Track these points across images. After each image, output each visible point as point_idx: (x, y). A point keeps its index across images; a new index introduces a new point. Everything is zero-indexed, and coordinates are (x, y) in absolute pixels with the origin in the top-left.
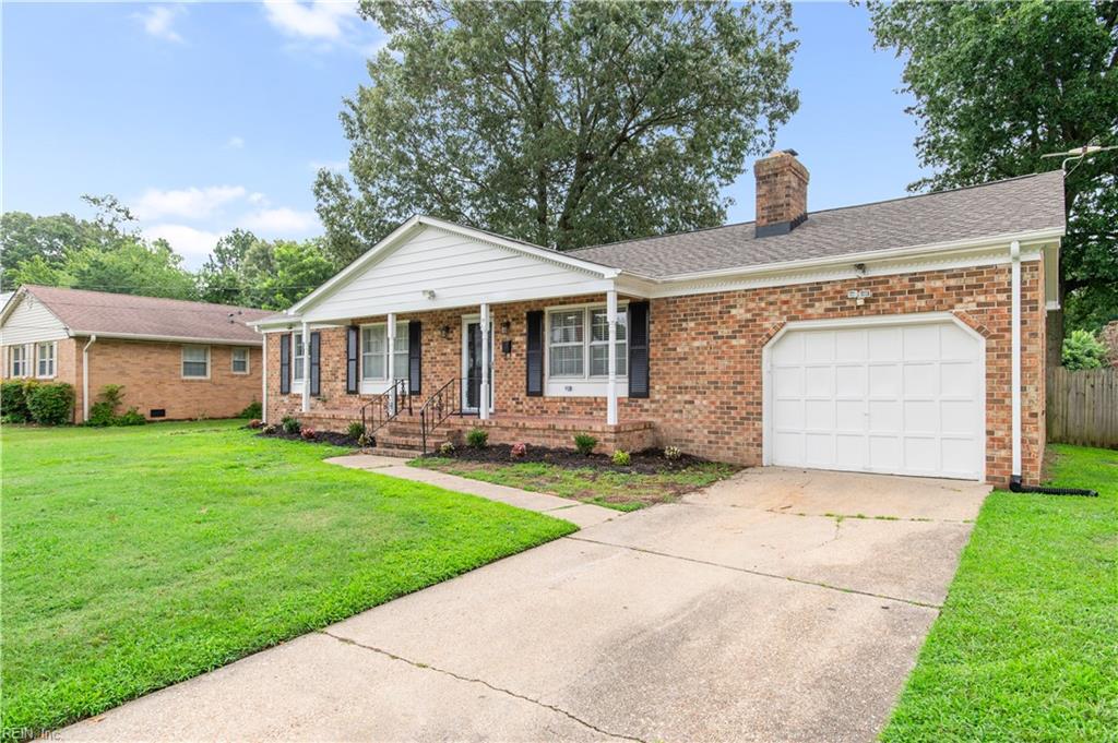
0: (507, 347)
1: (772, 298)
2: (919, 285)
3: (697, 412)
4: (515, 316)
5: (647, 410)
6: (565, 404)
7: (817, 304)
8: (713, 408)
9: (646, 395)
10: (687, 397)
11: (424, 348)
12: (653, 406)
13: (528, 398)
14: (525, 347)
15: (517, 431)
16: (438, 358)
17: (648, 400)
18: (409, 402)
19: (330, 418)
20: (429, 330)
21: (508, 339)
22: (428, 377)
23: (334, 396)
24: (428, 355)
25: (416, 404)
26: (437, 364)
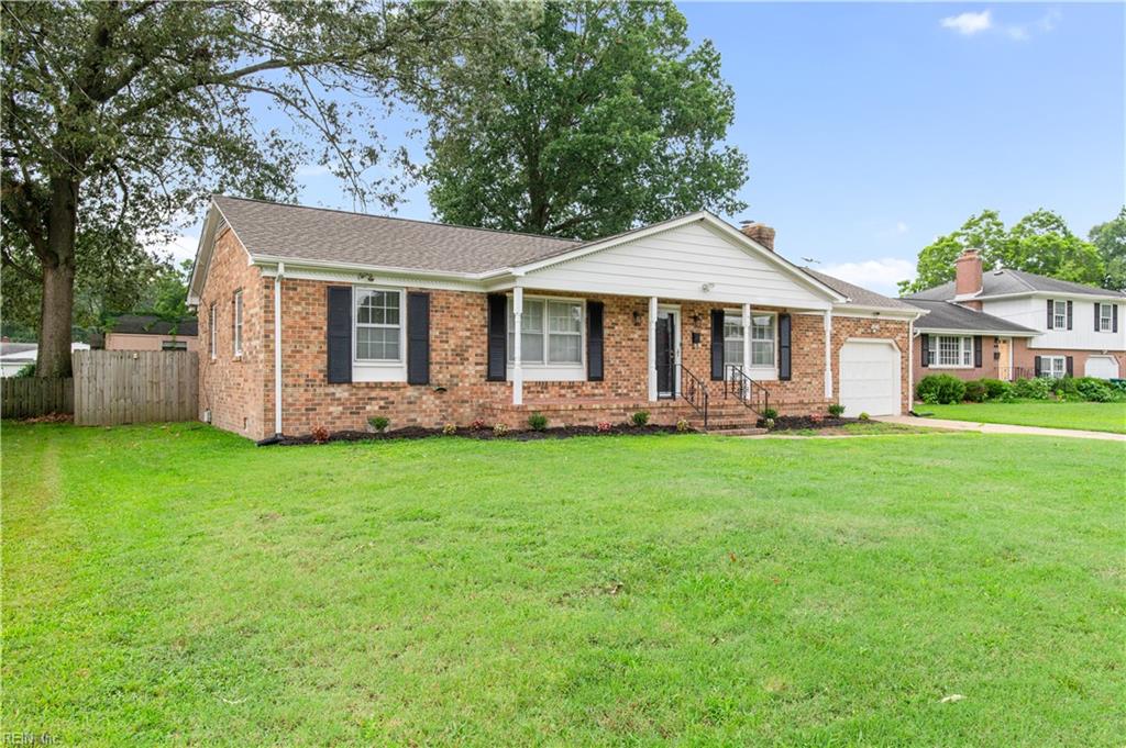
0: (695, 338)
1: (842, 323)
2: (888, 326)
4: (701, 313)
5: (789, 389)
7: (859, 329)
9: (789, 379)
10: (809, 380)
11: (606, 332)
12: (793, 386)
13: (711, 383)
14: (709, 339)
16: (624, 343)
17: (790, 382)
18: (588, 389)
19: (573, 409)
20: (613, 313)
21: (695, 331)
22: (612, 362)
23: (460, 384)
24: (612, 339)
25: (596, 391)
26: (623, 349)
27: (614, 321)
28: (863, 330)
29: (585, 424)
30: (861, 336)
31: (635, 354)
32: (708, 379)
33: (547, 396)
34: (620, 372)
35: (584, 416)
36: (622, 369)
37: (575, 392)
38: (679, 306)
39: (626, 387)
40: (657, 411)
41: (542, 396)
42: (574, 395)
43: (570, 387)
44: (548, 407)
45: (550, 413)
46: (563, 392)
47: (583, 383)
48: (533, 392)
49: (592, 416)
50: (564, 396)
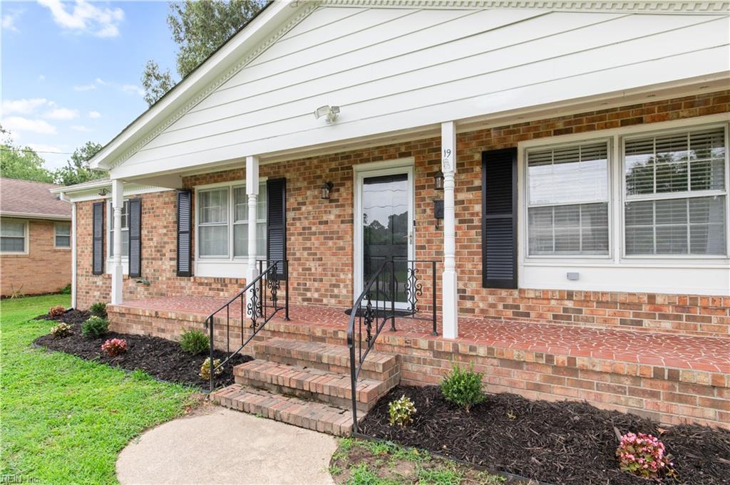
0: (441, 210)
6: (569, 304)
11: (290, 215)
14: (478, 208)
16: (314, 229)
18: (267, 289)
19: (151, 316)
20: (299, 189)
22: (298, 255)
23: (160, 278)
24: (298, 224)
25: (278, 293)
26: (313, 237)
27: (300, 199)
29: (162, 335)
31: (330, 243)
32: (475, 285)
34: (310, 269)
36: (312, 265)
39: (317, 290)
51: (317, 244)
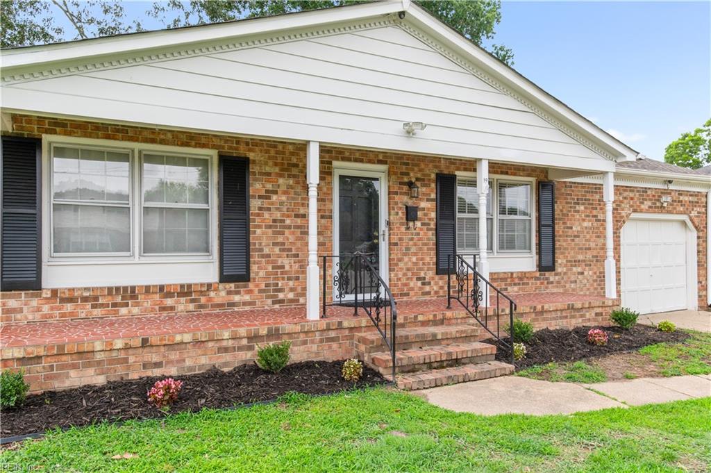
0: (411, 214)
1: (626, 194)
2: (681, 198)
3: (586, 281)
4: (419, 175)
5: (552, 283)
7: (645, 202)
8: (595, 278)
9: (552, 268)
10: (579, 269)
11: (255, 204)
12: (557, 278)
13: (437, 277)
14: (433, 215)
15: (533, 315)
16: (288, 222)
17: (553, 272)
18: (220, 295)
19: (127, 348)
20: (269, 174)
21: (410, 203)
22: (266, 251)
24: (266, 215)
25: (237, 298)
26: (287, 231)
27: (269, 186)
28: (649, 203)
30: (647, 212)
32: (431, 273)
33: (136, 310)
34: (283, 267)
35: (155, 359)
36: (286, 262)
37: (193, 301)
38: (384, 167)
39: (292, 290)
40: (318, 337)
41: (123, 311)
42: (191, 307)
43: (181, 294)
44: (61, 347)
45: (67, 359)
46: (169, 302)
47: (209, 285)
48: (102, 305)
49: (174, 356)
50: (172, 308)
51: (292, 239)
